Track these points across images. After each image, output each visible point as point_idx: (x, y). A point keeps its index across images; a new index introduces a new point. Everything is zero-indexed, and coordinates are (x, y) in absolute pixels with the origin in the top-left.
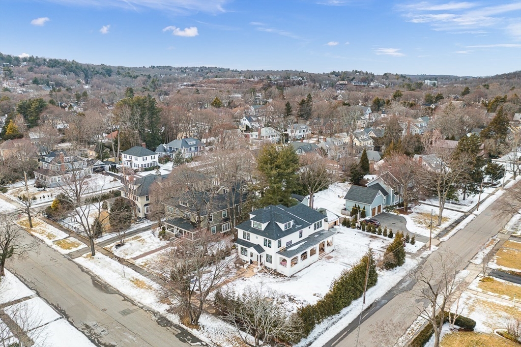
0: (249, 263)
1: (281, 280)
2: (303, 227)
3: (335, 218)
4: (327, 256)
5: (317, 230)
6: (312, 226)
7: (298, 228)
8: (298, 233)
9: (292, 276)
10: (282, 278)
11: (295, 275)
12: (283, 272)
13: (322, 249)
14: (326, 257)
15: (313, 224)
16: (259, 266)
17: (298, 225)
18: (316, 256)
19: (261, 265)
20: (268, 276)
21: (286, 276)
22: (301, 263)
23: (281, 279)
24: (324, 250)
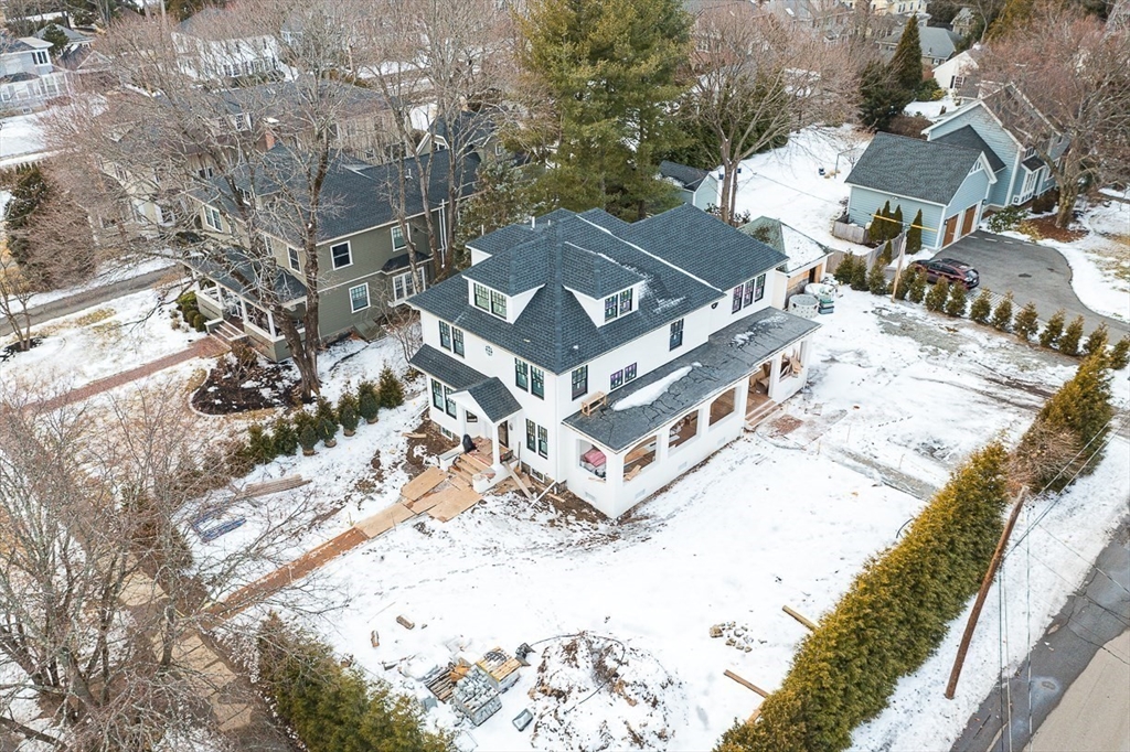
0: (461, 448)
1: (579, 536)
2: (687, 307)
3: (814, 256)
4: (778, 415)
5: (745, 312)
6: (727, 301)
7: (665, 311)
8: (664, 332)
9: (626, 518)
10: (585, 524)
11: (639, 513)
12: (593, 498)
13: (760, 389)
14: (774, 424)
15: (730, 293)
16: (496, 466)
17: (667, 297)
18: (735, 421)
19: (506, 458)
20: (530, 512)
21: (604, 518)
22: (669, 461)
23: (579, 531)
24: (766, 391)
